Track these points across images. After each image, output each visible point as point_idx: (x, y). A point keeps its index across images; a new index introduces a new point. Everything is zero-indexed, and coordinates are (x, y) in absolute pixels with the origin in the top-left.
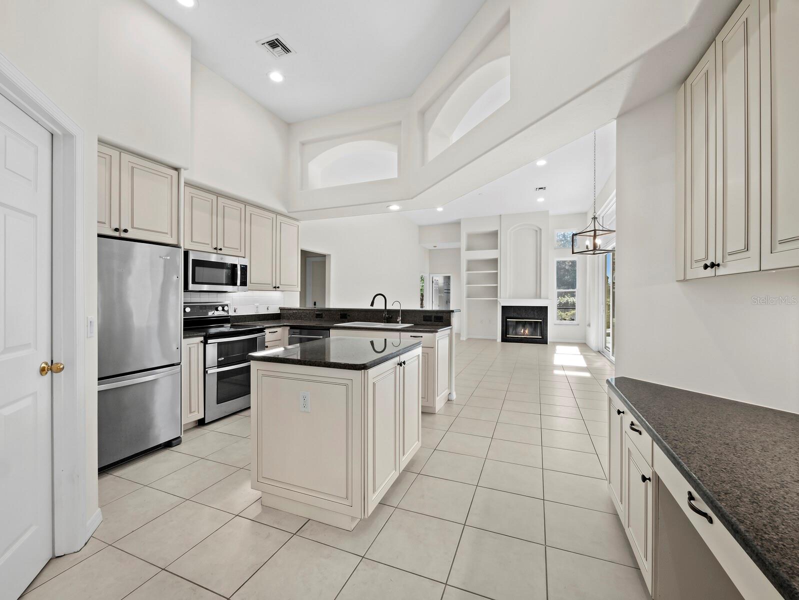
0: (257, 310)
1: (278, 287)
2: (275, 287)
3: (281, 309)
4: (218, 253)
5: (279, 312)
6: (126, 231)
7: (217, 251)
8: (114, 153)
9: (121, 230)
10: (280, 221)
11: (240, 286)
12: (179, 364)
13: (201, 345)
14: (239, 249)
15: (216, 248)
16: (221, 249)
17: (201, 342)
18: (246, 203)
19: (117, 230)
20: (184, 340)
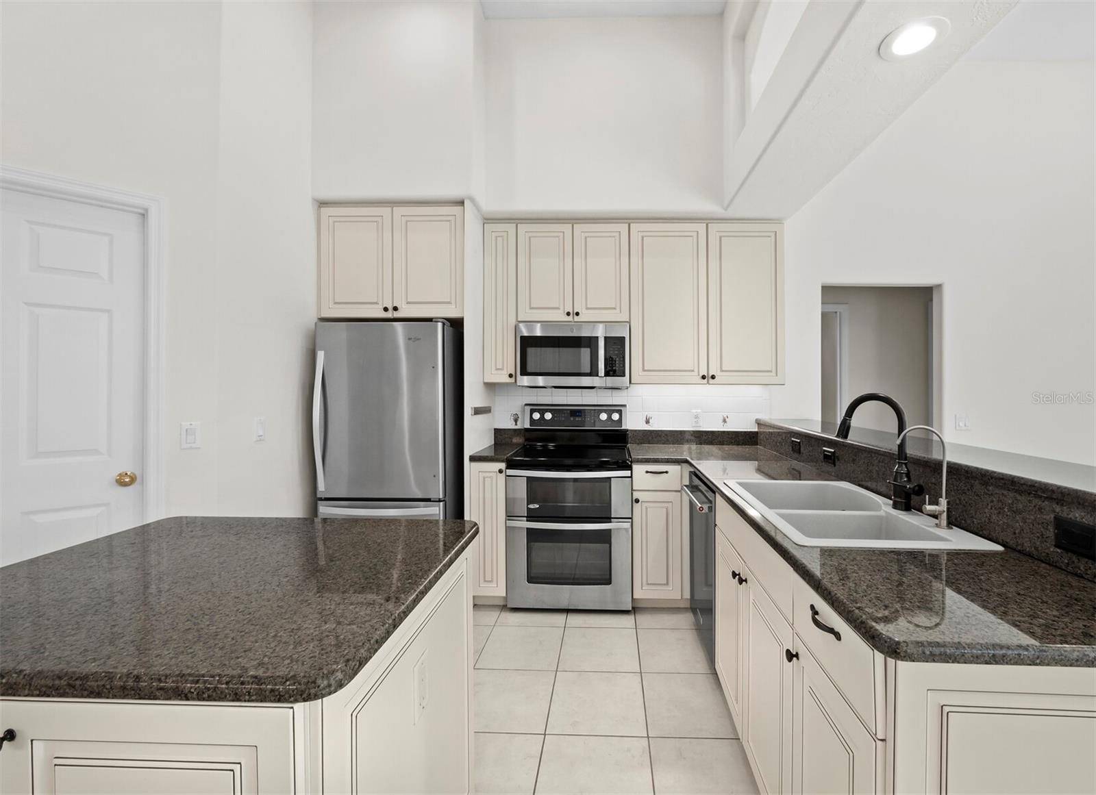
0: (697, 422)
1: (713, 377)
2: (704, 377)
3: (759, 423)
4: (575, 320)
5: (756, 430)
6: (395, 309)
7: (570, 319)
8: (386, 211)
9: (390, 307)
10: (718, 234)
11: (605, 376)
12: (440, 501)
13: (503, 475)
14: (618, 308)
15: (568, 314)
16: (577, 314)
17: (501, 471)
18: (629, 220)
19: (386, 309)
20: (473, 464)
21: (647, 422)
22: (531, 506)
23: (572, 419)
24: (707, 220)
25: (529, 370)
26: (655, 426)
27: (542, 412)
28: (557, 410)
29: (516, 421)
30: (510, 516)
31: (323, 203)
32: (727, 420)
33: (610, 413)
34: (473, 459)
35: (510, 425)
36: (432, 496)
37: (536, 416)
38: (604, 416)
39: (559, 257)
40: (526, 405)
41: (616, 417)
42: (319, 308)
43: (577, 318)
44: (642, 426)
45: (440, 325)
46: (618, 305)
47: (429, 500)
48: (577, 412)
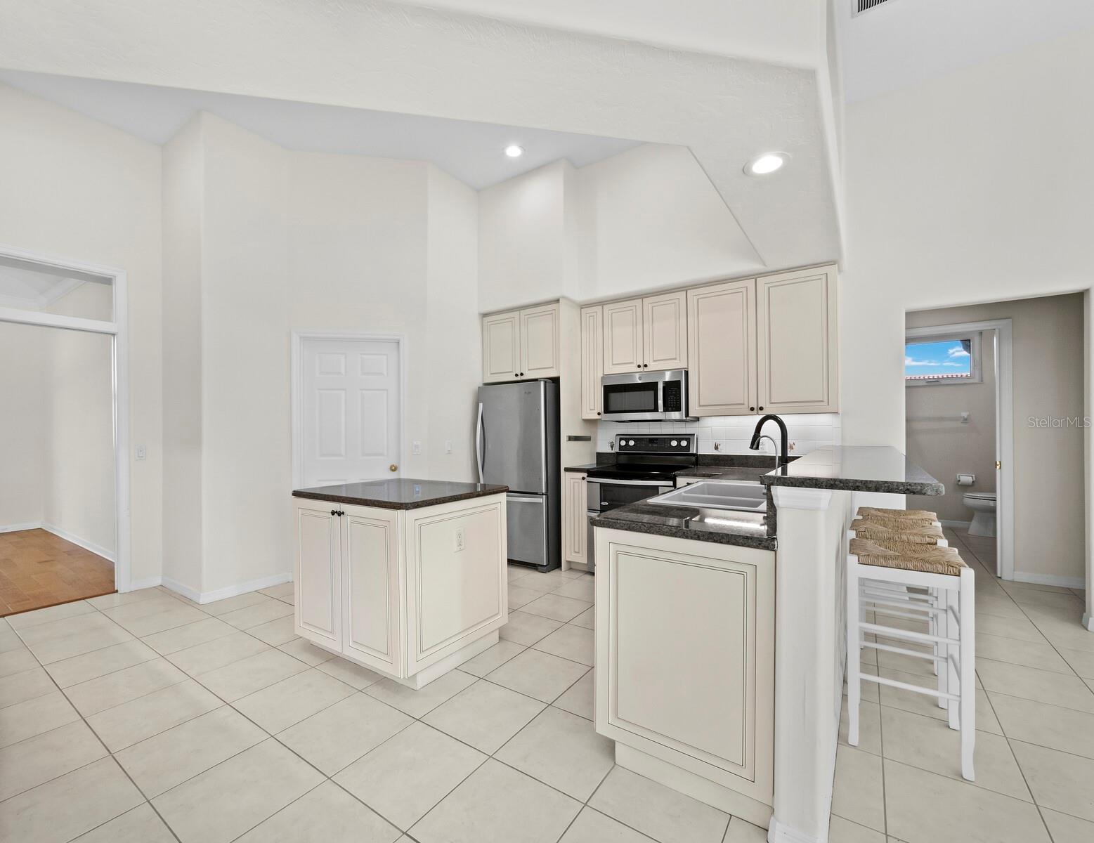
1: (761, 409)
2: (752, 409)
4: (644, 371)
6: (522, 374)
7: (641, 369)
8: (516, 314)
9: (519, 374)
10: (767, 286)
11: (664, 411)
12: (543, 495)
13: (585, 482)
14: (678, 358)
15: (639, 366)
16: (646, 366)
17: (583, 478)
18: (686, 288)
19: (517, 375)
20: (567, 473)
21: (716, 448)
22: (603, 503)
23: (650, 445)
24: (756, 276)
25: (612, 409)
26: (723, 451)
27: (627, 440)
28: (639, 439)
29: (612, 447)
30: (590, 510)
31: (485, 315)
32: (794, 447)
33: (679, 440)
34: (567, 470)
35: (607, 450)
36: (539, 492)
37: (623, 443)
38: (674, 443)
39: (633, 325)
40: (617, 435)
41: (684, 443)
42: (483, 379)
43: (646, 369)
44: (711, 451)
45: (542, 383)
46: (678, 356)
47: (536, 494)
48: (653, 440)
